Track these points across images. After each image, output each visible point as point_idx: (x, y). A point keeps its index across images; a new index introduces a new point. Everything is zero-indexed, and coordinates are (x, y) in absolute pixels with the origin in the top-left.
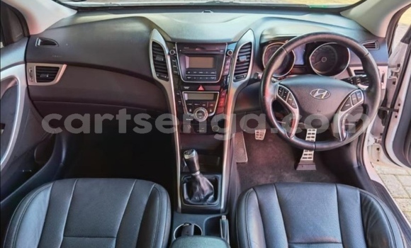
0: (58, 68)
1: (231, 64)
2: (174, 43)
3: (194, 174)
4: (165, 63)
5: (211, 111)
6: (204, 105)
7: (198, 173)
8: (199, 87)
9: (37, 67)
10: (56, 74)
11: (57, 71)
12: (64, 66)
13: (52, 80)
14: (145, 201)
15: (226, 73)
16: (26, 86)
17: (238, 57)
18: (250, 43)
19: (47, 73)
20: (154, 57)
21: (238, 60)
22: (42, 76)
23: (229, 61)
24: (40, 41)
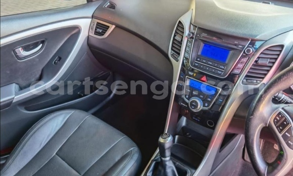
0: (109, 27)
1: (246, 63)
2: (196, 27)
3: (163, 159)
4: (181, 44)
5: (206, 105)
6: (202, 97)
7: (168, 159)
8: (202, 77)
9: (98, 23)
10: (106, 31)
11: (108, 29)
12: (114, 26)
13: (103, 35)
14: (117, 159)
15: (236, 71)
16: (87, 35)
17: (259, 58)
18: (282, 46)
19: (101, 29)
20: (175, 36)
21: (256, 61)
22: (98, 30)
23: (245, 60)
24: (109, 4)
